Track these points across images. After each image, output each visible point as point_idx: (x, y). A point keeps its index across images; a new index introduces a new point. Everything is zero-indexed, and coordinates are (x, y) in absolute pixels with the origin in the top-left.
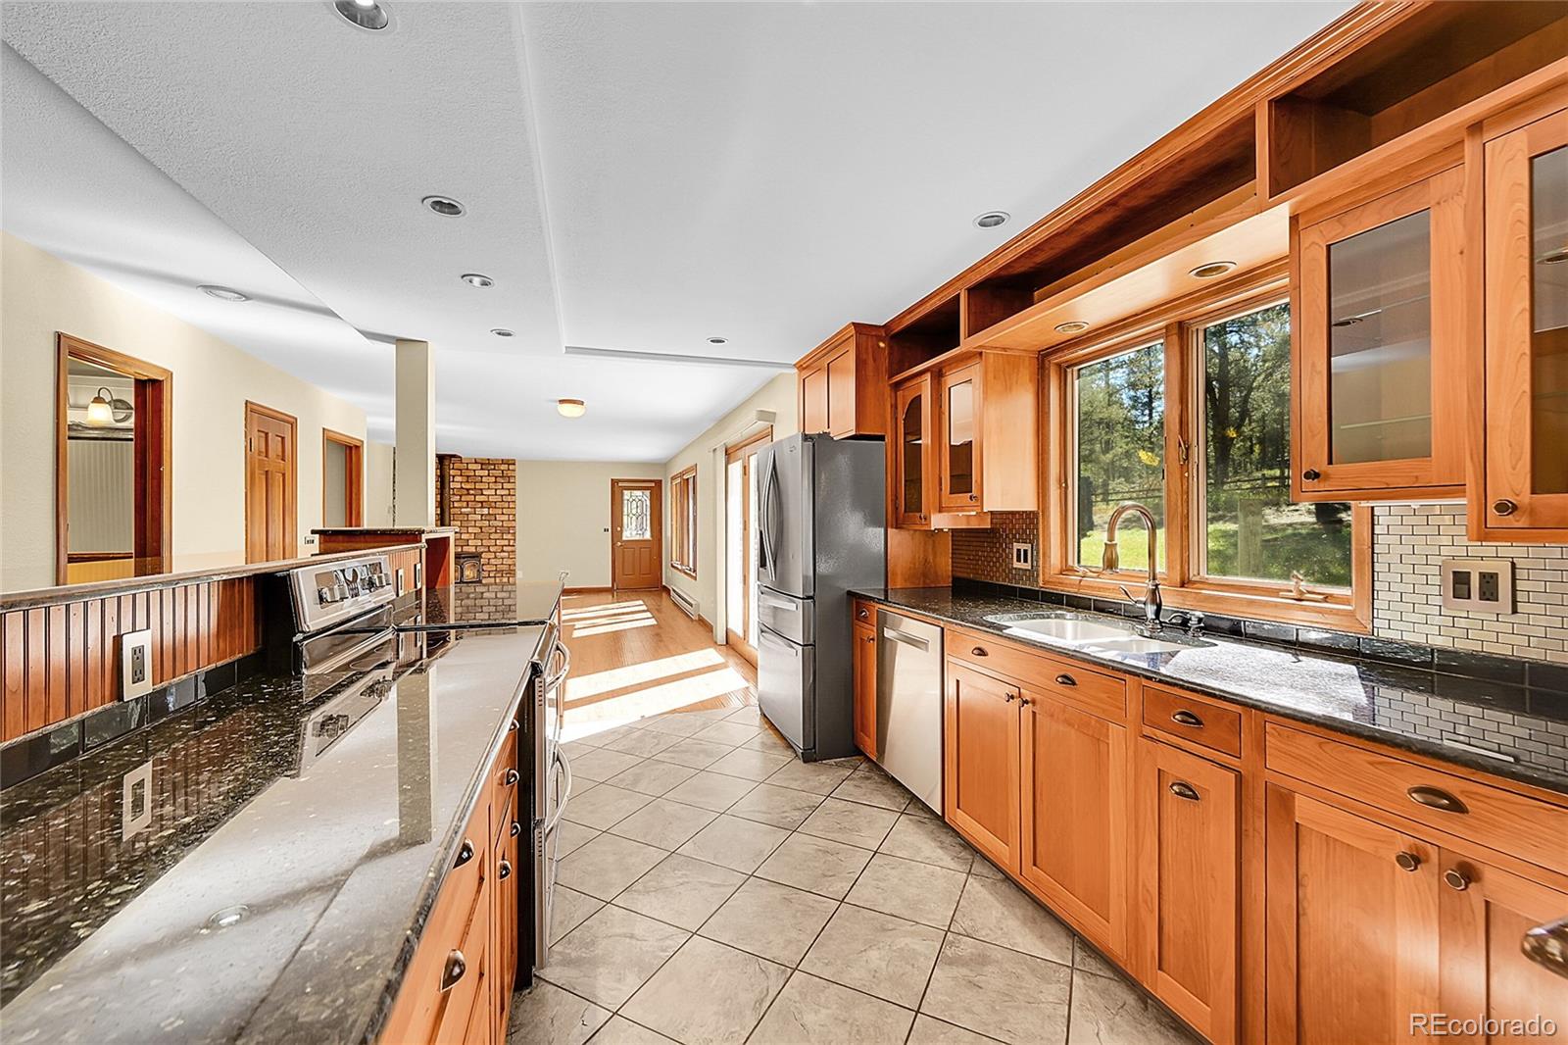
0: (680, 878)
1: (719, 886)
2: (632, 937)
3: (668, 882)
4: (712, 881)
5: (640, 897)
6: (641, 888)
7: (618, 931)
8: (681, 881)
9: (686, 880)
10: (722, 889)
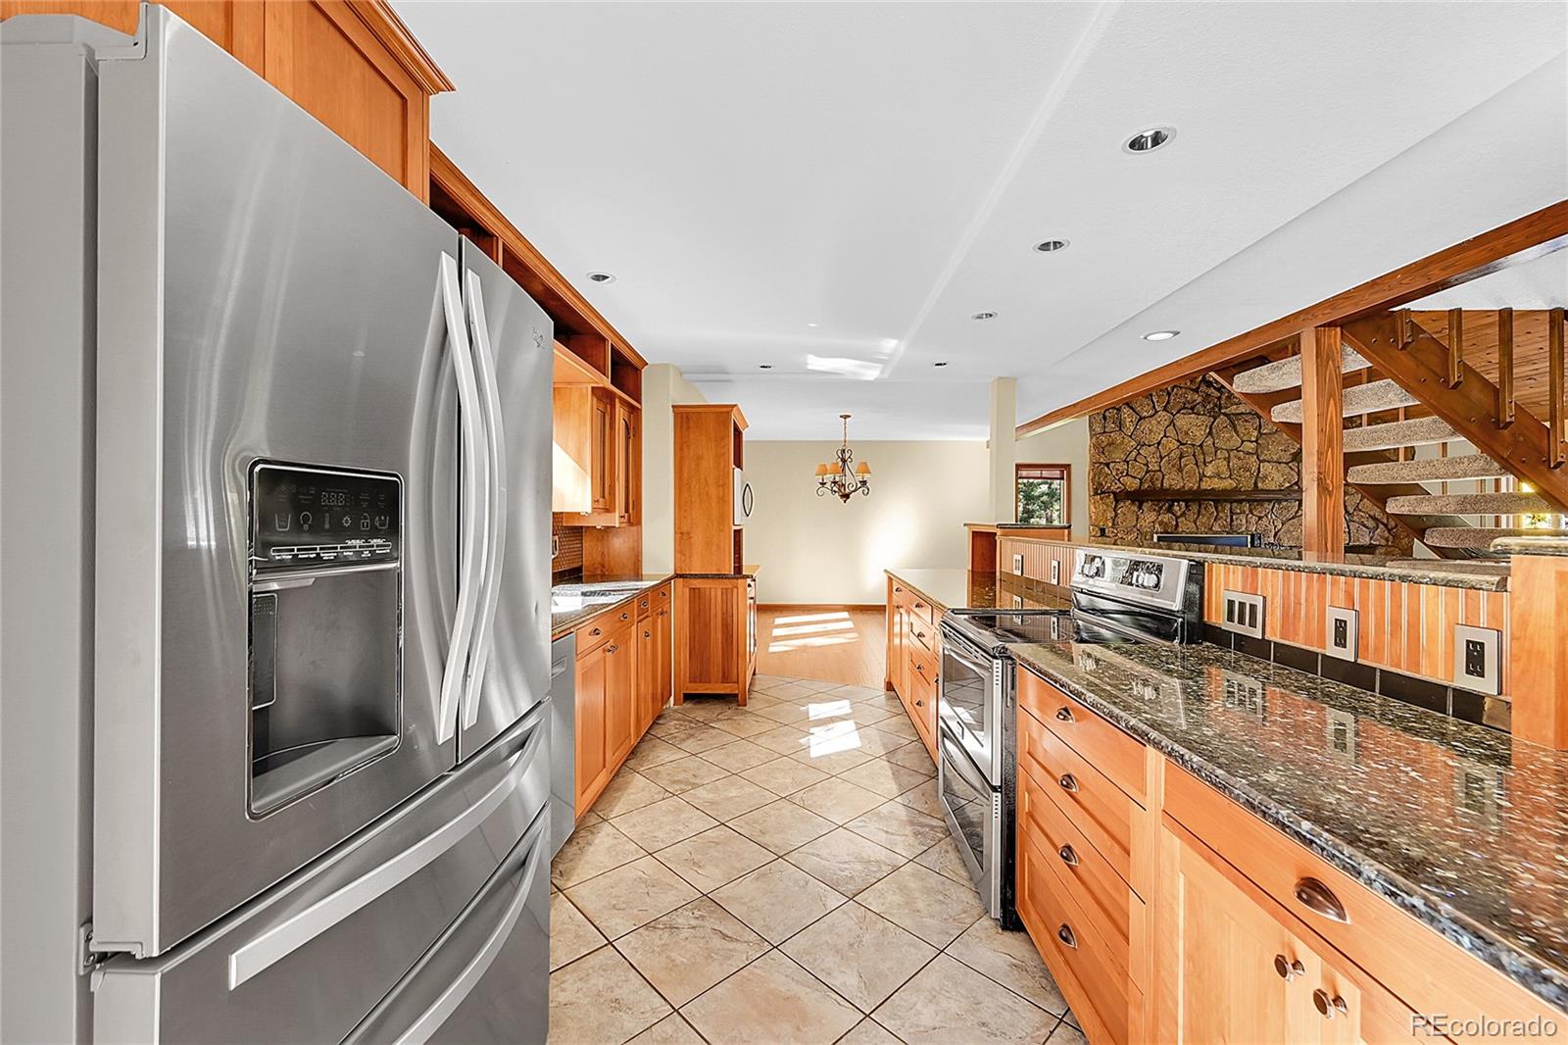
0: (846, 869)
1: (813, 854)
2: (887, 832)
3: (858, 866)
4: (818, 859)
5: (883, 858)
6: (883, 866)
7: (899, 837)
8: (846, 866)
9: (841, 865)
10: (810, 851)
